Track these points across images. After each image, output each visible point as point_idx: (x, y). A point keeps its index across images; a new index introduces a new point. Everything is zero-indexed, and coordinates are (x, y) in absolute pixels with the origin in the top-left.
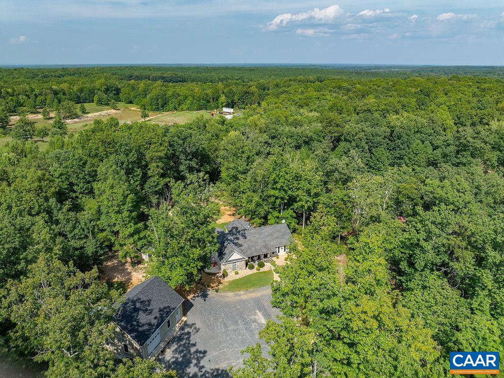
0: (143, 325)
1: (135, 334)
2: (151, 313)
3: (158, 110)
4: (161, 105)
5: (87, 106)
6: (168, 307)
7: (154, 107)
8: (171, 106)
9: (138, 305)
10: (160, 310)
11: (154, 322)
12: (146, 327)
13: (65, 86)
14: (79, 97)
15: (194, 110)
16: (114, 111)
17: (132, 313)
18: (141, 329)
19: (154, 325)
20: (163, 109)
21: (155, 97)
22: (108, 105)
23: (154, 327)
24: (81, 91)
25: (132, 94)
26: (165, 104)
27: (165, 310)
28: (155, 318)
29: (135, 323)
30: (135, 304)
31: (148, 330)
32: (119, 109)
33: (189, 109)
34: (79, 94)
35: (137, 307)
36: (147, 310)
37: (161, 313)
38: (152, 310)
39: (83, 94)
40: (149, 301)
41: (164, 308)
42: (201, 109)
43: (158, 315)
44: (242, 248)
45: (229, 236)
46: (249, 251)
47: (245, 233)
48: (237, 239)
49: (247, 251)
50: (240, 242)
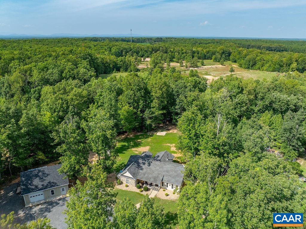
0: (33, 185)
1: (25, 187)
2: (43, 181)
3: (248, 68)
4: (252, 65)
5: (205, 61)
6: (55, 183)
7: (246, 66)
8: (257, 66)
9: (40, 174)
10: (49, 183)
11: (40, 187)
12: (33, 187)
13: (200, 49)
14: (205, 56)
15: (269, 71)
16: (221, 66)
17: (33, 176)
18: (30, 186)
19: (38, 188)
20: (252, 68)
21: (248, 60)
22: (219, 62)
23: (37, 189)
24: (208, 52)
25: (238, 56)
26: (254, 65)
27: (52, 184)
28: (42, 185)
29: (30, 182)
30: (39, 173)
31: (33, 189)
32: (224, 65)
33: (267, 70)
34: (206, 54)
35: (39, 174)
36: (42, 179)
37: (48, 184)
38: (45, 180)
39: (208, 54)
40: (48, 175)
41: (52, 182)
42: (275, 71)
43: (45, 184)
44: (141, 171)
45: (141, 160)
46: (142, 175)
47: (151, 162)
48: (144, 164)
49: (141, 175)
50: (144, 167)
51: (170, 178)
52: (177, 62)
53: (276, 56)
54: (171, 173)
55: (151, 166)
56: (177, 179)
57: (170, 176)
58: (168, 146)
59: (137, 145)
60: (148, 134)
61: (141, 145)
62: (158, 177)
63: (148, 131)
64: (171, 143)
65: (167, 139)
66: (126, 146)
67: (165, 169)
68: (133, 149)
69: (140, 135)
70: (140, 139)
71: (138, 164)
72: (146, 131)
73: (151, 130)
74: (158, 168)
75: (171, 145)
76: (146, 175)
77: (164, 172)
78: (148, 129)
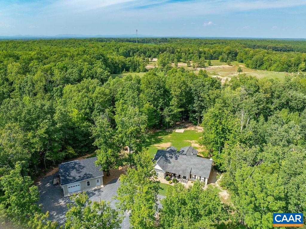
0: (71, 176)
1: (63, 178)
2: (79, 173)
3: (256, 68)
4: (259, 65)
5: (212, 62)
6: (91, 175)
7: (254, 66)
8: (265, 66)
9: (76, 166)
10: (86, 174)
11: (77, 178)
12: (71, 178)
13: (206, 49)
14: (212, 56)
15: (277, 71)
16: (228, 66)
17: (70, 168)
18: (68, 177)
19: (76, 179)
20: (259, 68)
21: (255, 60)
22: (226, 62)
23: (75, 180)
24: (214, 53)
25: (244, 57)
26: (261, 65)
27: (88, 176)
28: (79, 176)
29: (68, 173)
30: (76, 165)
31: (71, 180)
32: (231, 65)
33: (275, 70)
34: (212, 54)
35: (75, 166)
36: (79, 170)
37: (85, 176)
38: (81, 172)
39: (215, 55)
40: (83, 167)
41: (88, 174)
42: (283, 71)
43: (82, 176)
44: (169, 164)
45: (168, 154)
46: (171, 168)
47: (178, 156)
48: (171, 158)
49: (169, 168)
50: (171, 160)
51: (198, 171)
52: (184, 62)
53: (284, 56)
54: (198, 166)
55: (178, 160)
56: (205, 171)
57: (198, 169)
58: (188, 142)
59: (159, 141)
60: (167, 131)
61: (162, 141)
62: (186, 169)
63: (166, 129)
64: (191, 140)
65: (187, 136)
66: (148, 142)
67: (192, 163)
68: (155, 145)
69: (159, 132)
70: (161, 135)
71: (166, 157)
72: (165, 128)
73: (169, 128)
74: (185, 161)
75: (191, 142)
76: (175, 168)
77: (192, 165)
78: (166, 127)
